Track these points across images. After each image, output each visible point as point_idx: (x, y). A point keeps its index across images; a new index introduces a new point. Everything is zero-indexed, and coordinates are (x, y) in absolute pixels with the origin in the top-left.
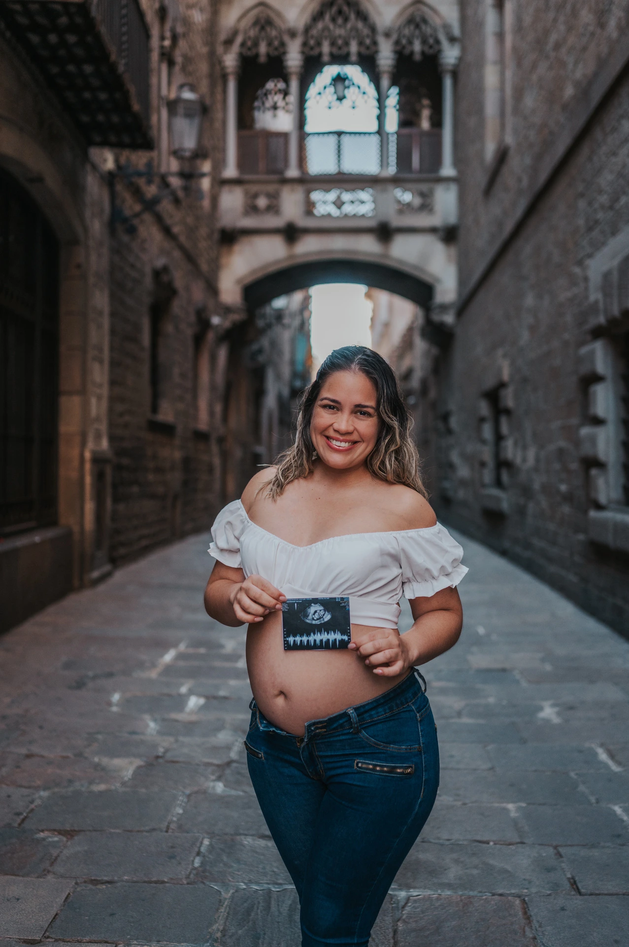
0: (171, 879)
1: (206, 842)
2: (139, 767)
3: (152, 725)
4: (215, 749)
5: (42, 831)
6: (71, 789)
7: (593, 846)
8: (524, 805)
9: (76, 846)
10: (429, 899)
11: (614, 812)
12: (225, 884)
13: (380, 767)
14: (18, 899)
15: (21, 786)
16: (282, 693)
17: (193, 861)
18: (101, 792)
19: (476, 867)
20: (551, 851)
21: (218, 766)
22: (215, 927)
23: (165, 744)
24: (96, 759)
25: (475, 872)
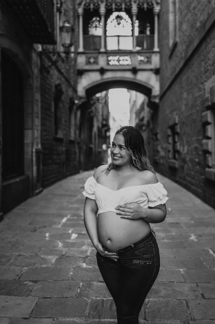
1: (81, 284)
2: (57, 259)
3: (60, 244)
4: (82, 252)
6: (34, 267)
7: (209, 283)
8: (185, 269)
10: (156, 301)
12: (88, 298)
13: (142, 262)
15: (18, 266)
16: (109, 239)
18: (45, 268)
19: (171, 291)
20: (195, 284)
23: (65, 251)
24: (42, 256)
25: (170, 292)
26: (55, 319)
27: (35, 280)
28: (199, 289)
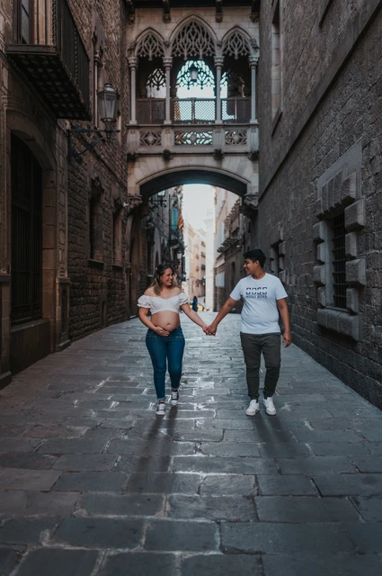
0: (104, 470)
1: (120, 457)
2: (88, 430)
3: (94, 413)
4: (124, 423)
5: (46, 454)
6: (57, 438)
7: (291, 458)
8: (265, 443)
9: (62, 459)
10: (216, 476)
11: (305, 445)
14: (38, 478)
15: (34, 437)
17: (114, 464)
18: (71, 440)
19: (238, 465)
20: (273, 460)
21: (126, 429)
22: (123, 486)
23: (101, 421)
24: (68, 427)
26: (83, 493)
27: (57, 453)
28: (277, 465)
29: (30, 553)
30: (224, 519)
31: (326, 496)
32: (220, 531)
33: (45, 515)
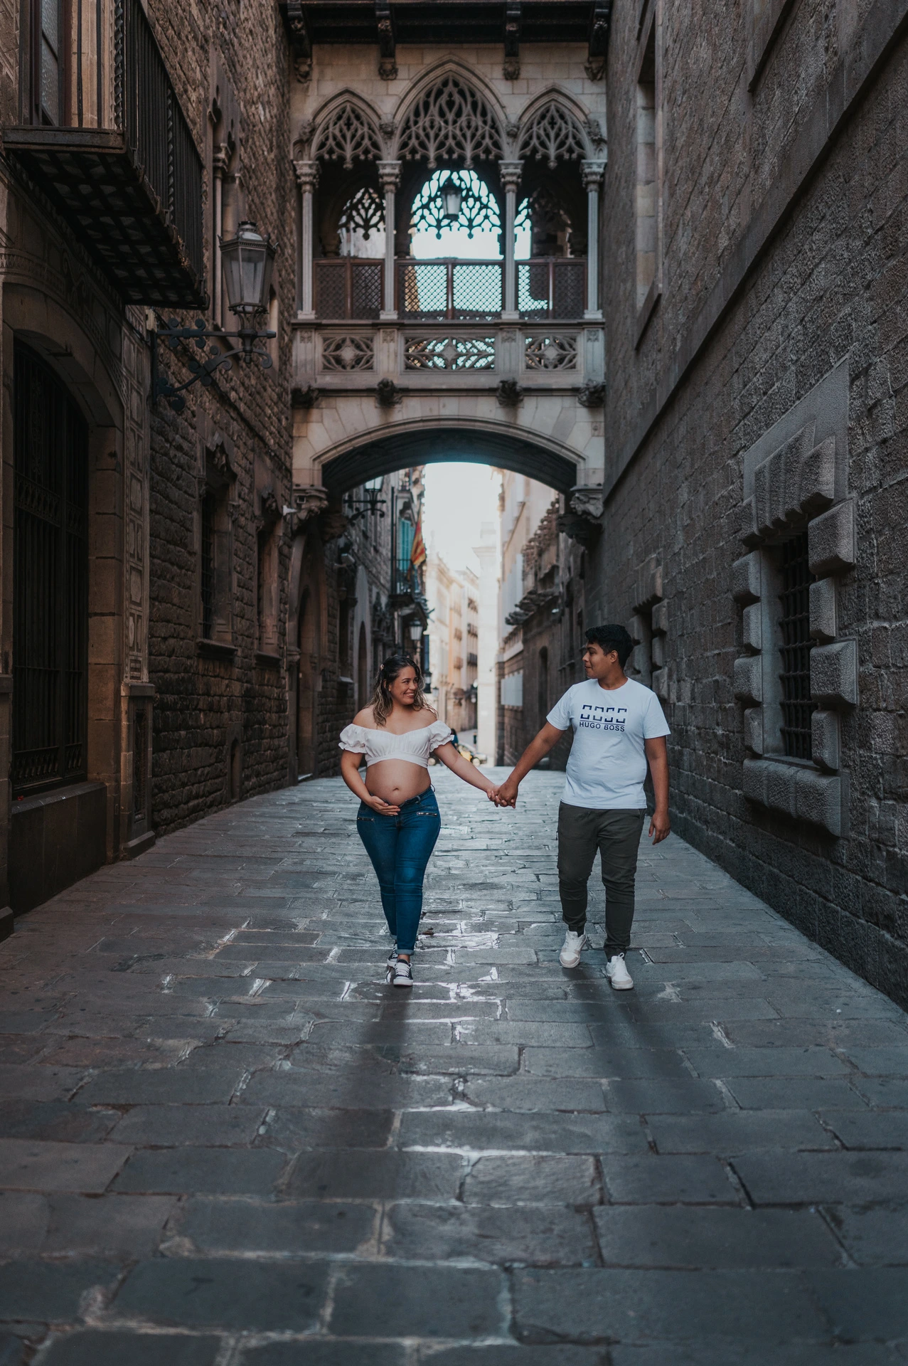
0: (235, 1144)
1: (272, 1113)
2: (197, 1048)
3: (211, 1008)
4: (283, 1031)
5: (95, 1105)
6: (123, 1067)
7: (682, 1114)
8: (618, 1079)
9: (134, 1117)
10: (502, 1158)
11: (715, 1085)
12: (291, 1148)
14: (76, 1162)
15: (67, 1065)
17: (258, 1130)
18: (156, 1071)
19: (555, 1132)
20: (638, 1118)
21: (286, 1046)
22: (281, 1181)
23: (225, 1026)
24: (149, 1040)
25: (554, 1136)
26: (184, 1198)
27: (123, 1102)
28: (648, 1131)
29: (56, 1344)
30: (520, 1260)
31: (761, 1206)
32: (512, 1289)
33: (92, 1251)
